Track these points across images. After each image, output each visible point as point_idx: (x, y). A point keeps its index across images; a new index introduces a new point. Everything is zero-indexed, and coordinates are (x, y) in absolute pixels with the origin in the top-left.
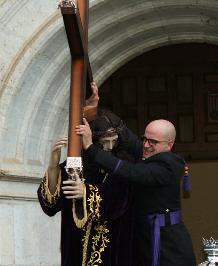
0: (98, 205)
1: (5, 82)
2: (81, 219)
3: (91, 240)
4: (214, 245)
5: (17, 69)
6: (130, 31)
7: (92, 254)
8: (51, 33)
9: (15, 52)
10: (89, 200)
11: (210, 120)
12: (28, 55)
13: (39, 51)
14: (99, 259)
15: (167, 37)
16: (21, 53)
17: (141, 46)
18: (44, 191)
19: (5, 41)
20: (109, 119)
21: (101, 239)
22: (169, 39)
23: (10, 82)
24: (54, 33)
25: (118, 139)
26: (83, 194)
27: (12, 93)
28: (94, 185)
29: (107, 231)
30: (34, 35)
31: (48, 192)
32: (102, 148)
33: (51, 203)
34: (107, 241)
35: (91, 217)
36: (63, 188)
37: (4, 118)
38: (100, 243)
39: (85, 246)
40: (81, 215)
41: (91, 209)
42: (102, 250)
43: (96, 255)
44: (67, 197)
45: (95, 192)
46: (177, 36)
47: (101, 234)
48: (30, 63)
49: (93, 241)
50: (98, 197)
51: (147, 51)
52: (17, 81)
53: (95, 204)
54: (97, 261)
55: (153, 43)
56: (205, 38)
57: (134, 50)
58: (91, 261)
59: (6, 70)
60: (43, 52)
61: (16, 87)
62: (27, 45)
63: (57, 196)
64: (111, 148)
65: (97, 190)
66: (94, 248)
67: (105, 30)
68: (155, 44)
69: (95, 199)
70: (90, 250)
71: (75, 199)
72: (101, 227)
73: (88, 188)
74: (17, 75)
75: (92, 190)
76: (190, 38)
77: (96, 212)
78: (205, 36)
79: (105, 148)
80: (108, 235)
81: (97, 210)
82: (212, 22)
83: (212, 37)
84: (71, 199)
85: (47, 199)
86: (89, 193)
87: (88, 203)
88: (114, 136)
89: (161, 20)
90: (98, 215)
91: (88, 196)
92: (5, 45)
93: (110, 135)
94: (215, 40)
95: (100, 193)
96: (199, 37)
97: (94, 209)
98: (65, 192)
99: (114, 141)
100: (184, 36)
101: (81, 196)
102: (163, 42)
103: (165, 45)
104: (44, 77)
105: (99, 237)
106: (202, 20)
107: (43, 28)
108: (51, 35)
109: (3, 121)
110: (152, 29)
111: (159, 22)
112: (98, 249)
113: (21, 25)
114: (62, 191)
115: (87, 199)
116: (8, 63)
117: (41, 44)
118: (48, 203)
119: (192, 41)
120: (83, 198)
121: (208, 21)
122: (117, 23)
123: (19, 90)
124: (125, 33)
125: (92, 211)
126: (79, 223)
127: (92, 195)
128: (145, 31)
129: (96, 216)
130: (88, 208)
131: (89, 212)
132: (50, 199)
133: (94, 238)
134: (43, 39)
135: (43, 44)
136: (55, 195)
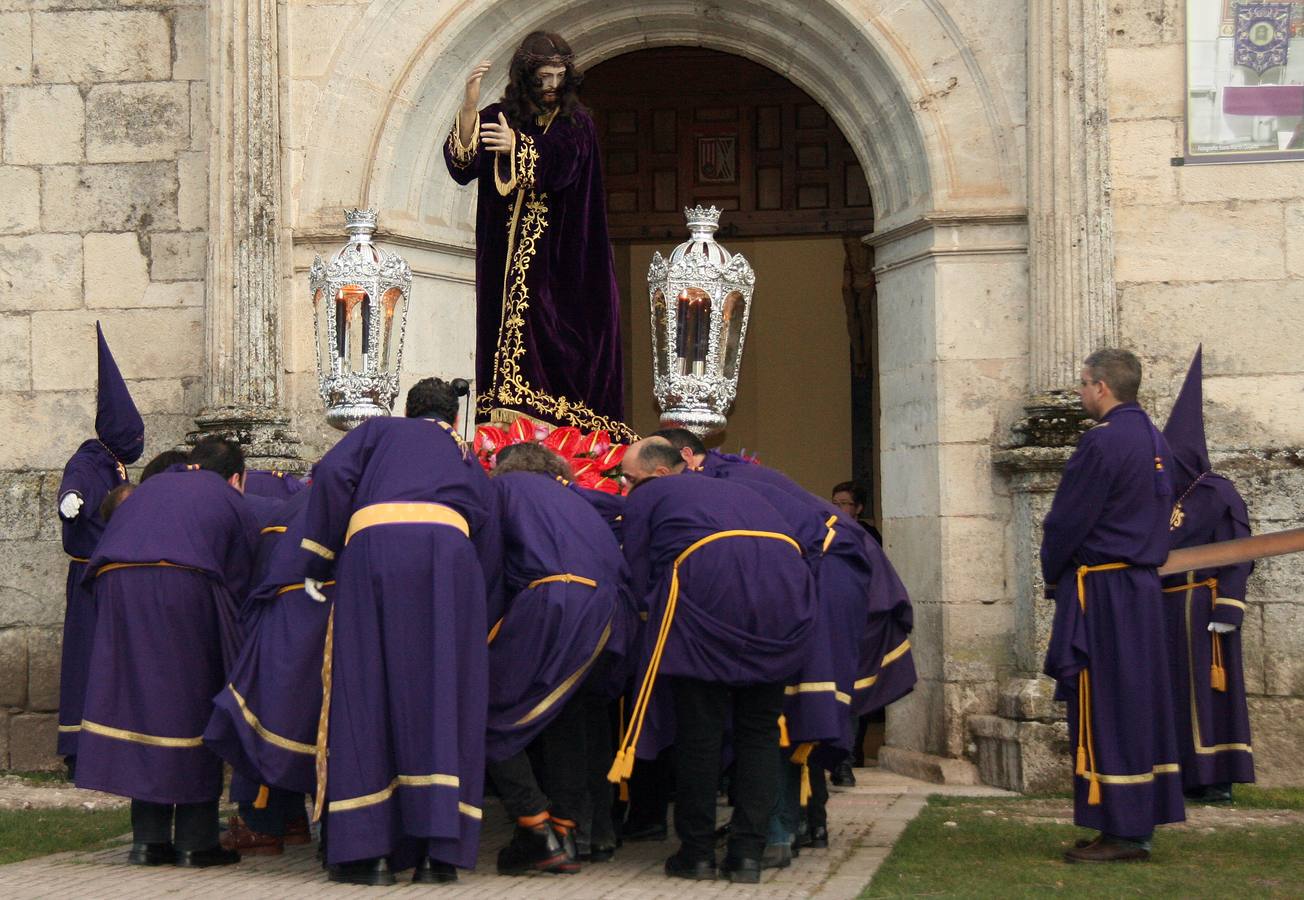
0: (533, 165)
1: (395, 93)
2: (506, 183)
3: (520, 222)
4: (703, 217)
5: (413, 73)
6: (588, 24)
7: (522, 241)
8: (466, 20)
9: (411, 49)
10: (520, 155)
11: (702, 178)
12: (431, 53)
13: (448, 47)
14: (532, 249)
15: (643, 36)
16: (420, 50)
17: (600, 49)
18: (453, 145)
19: (396, 32)
20: (554, 43)
21: (535, 220)
22: (645, 38)
23: (401, 92)
24: (470, 20)
25: (567, 72)
26: (511, 147)
27: (405, 110)
28: (527, 136)
29: (545, 210)
30: (441, 23)
31: (458, 143)
32: (541, 85)
33: (463, 159)
34: (545, 224)
35: (522, 181)
36: (482, 134)
37: (391, 148)
38: (534, 226)
39: (512, 233)
40: (506, 178)
41: (522, 169)
42: (537, 236)
43: (528, 243)
44: (487, 148)
45: (529, 145)
46: (658, 35)
47: (536, 214)
48: (434, 66)
49: (524, 223)
50: (533, 153)
51: (610, 56)
52: (412, 93)
53: (528, 162)
54: (529, 251)
55: (620, 44)
56: (699, 39)
57: (590, 54)
58: (520, 252)
59: (396, 76)
60: (453, 50)
61: (412, 102)
62: (430, 38)
63: (471, 151)
64: (555, 86)
65: (532, 142)
66: (525, 233)
67: (548, 19)
68: (623, 46)
69: (529, 155)
70: (518, 237)
71: (499, 151)
72: (537, 204)
73: (518, 137)
74: (413, 83)
75: (525, 141)
76: (677, 39)
77: (529, 174)
78: (701, 36)
79: (546, 86)
80: (546, 216)
81: (531, 172)
82: (711, 13)
83: (710, 37)
84: (493, 152)
85: (457, 155)
86: (519, 144)
87: (518, 159)
88: (559, 67)
89: (635, 7)
90: (533, 179)
91: (518, 150)
92: (396, 37)
93: (555, 65)
94: (715, 43)
95: (537, 146)
96: (690, 37)
97: (527, 169)
98: (485, 140)
99: (559, 75)
100: (667, 35)
101: (508, 149)
102: (635, 43)
103: (638, 49)
104: (453, 89)
105: (533, 217)
106: (696, 10)
107: (454, 13)
108: (467, 23)
109: (390, 153)
110: (620, 22)
111: (630, 11)
112: (530, 234)
113: (421, 8)
114: (480, 138)
115: (516, 154)
116: (400, 64)
117: (450, 36)
118: (458, 161)
119: (680, 43)
120: (510, 152)
121: (706, 11)
122: (566, 9)
123: (415, 108)
124: (578, 27)
125: (524, 172)
126: (503, 189)
127: (524, 148)
128: (609, 24)
129: (529, 179)
130: (518, 166)
131: (518, 172)
132: (461, 153)
133: (525, 219)
134: (453, 29)
135: (454, 36)
136: (469, 148)
